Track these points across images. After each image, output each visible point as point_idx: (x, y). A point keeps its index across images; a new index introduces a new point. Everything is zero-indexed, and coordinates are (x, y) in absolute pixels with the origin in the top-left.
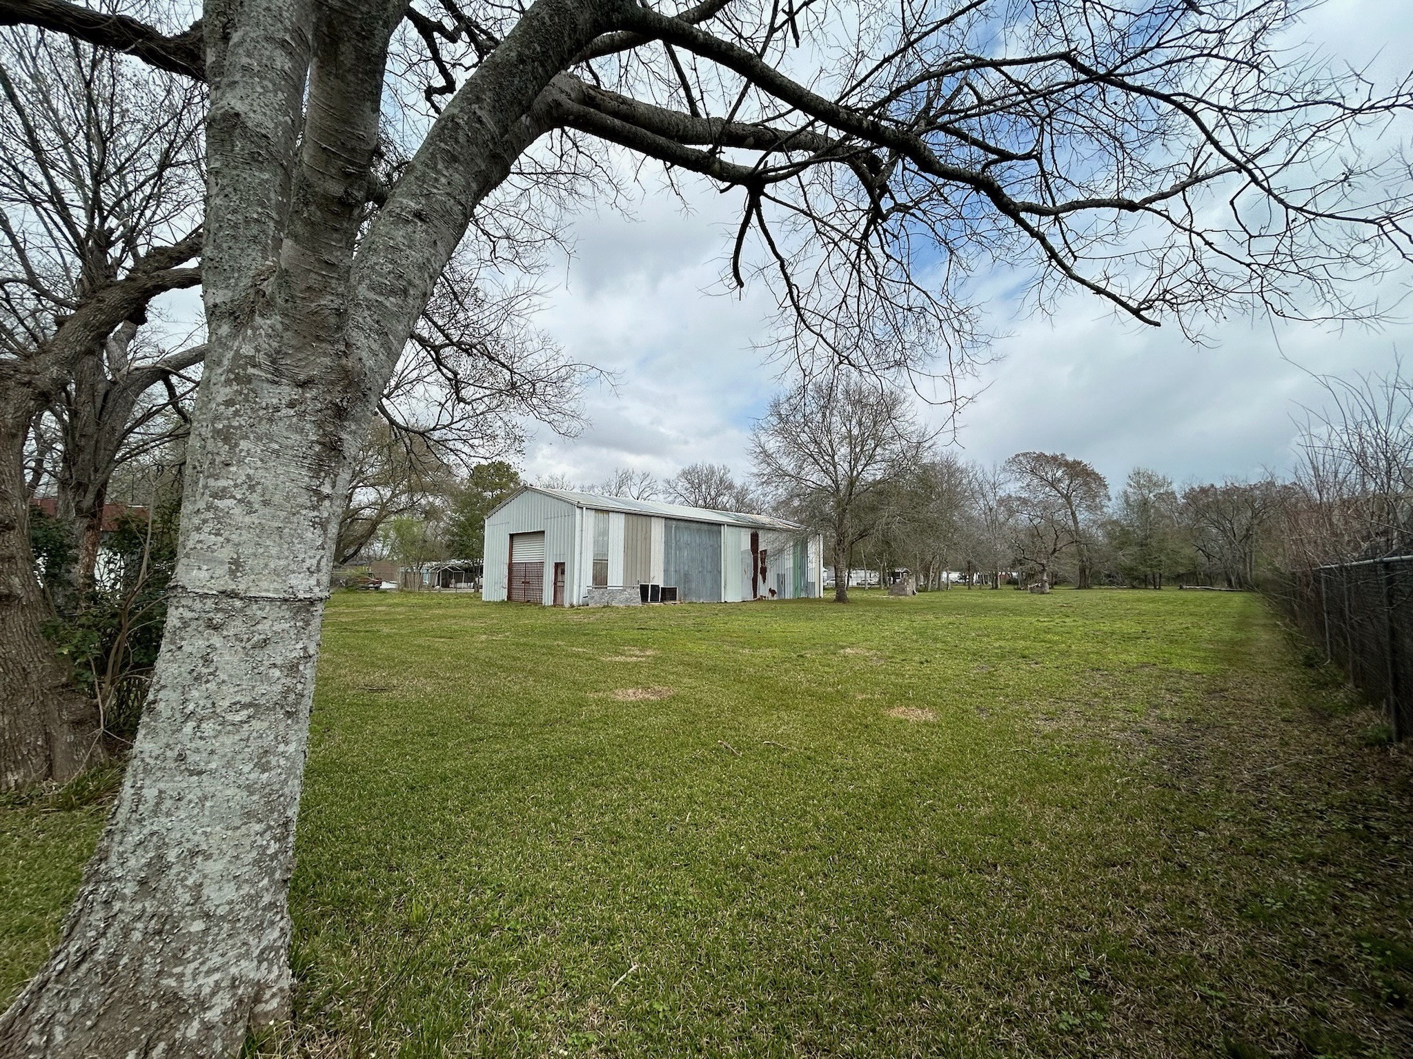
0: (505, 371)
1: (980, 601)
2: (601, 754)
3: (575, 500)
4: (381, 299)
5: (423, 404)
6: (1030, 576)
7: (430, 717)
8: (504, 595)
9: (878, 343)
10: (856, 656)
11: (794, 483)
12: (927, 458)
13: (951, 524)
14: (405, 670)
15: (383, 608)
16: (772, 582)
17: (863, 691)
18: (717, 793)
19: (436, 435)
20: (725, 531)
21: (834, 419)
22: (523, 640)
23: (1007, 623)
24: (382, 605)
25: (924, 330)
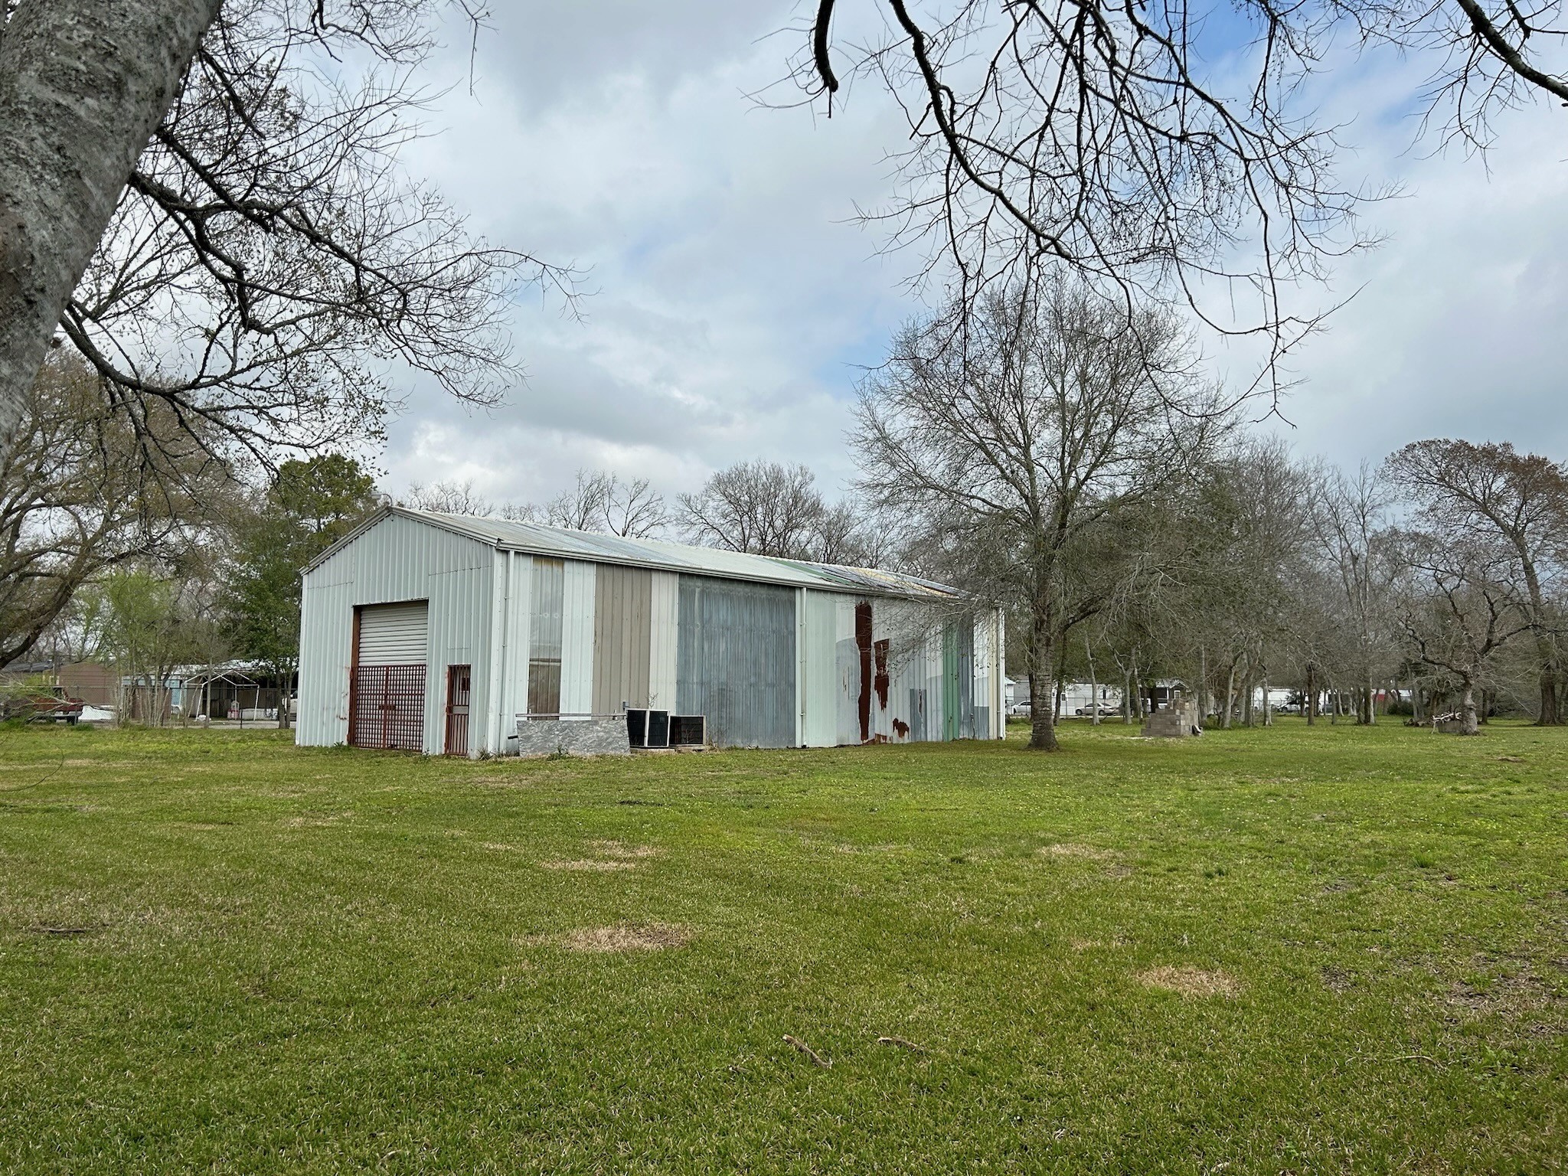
0: (345, 265)
1: (1333, 748)
2: (539, 1062)
3: (492, 534)
4: (66, 100)
5: (169, 332)
6: (1439, 697)
7: (179, 989)
8: (340, 734)
9: (1117, 210)
10: (1072, 861)
11: (945, 505)
12: (1222, 451)
13: (1272, 589)
14: (128, 892)
15: (85, 762)
16: (899, 706)
17: (1087, 933)
18: (779, 1144)
19: (201, 398)
20: (802, 599)
21: (1028, 372)
22: (380, 827)
23: (1388, 795)
24: (82, 756)
25: (1213, 182)
